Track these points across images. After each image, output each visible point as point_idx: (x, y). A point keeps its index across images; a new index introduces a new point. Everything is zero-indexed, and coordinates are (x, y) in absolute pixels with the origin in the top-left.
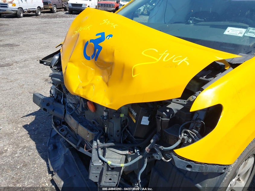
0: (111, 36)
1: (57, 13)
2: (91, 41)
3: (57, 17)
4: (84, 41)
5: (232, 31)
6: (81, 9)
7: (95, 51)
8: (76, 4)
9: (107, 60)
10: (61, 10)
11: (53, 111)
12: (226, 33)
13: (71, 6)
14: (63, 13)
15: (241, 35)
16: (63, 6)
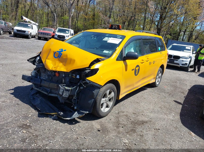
0: (65, 50)
1: (3, 35)
2: (57, 51)
3: (4, 39)
4: (54, 52)
5: (105, 52)
6: (24, 34)
7: (59, 55)
8: (20, 30)
9: (64, 58)
10: (5, 33)
11: (34, 81)
12: (104, 52)
13: (16, 31)
14: (7, 35)
15: (107, 53)
16: (9, 31)
